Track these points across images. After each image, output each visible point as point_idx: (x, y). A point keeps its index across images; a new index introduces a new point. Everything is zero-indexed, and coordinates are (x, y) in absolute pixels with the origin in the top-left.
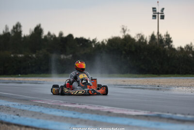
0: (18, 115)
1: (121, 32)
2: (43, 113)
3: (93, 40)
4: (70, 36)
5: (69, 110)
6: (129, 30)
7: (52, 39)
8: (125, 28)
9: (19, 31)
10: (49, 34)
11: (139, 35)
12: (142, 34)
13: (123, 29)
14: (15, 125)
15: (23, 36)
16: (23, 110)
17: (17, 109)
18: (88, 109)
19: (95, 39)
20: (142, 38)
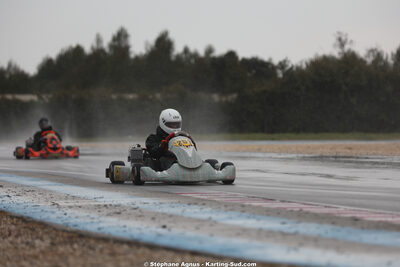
0: (164, 227)
1: (335, 46)
2: (215, 222)
3: (280, 63)
4: (231, 55)
5: (268, 215)
6: (351, 42)
7: (193, 61)
8: (343, 38)
9: (123, 45)
10: (186, 50)
11: (372, 51)
12: (379, 50)
13: (340, 39)
14: (168, 249)
15: (132, 56)
16: (171, 216)
17: (158, 213)
18: (307, 213)
19: (285, 61)
20: (379, 57)
